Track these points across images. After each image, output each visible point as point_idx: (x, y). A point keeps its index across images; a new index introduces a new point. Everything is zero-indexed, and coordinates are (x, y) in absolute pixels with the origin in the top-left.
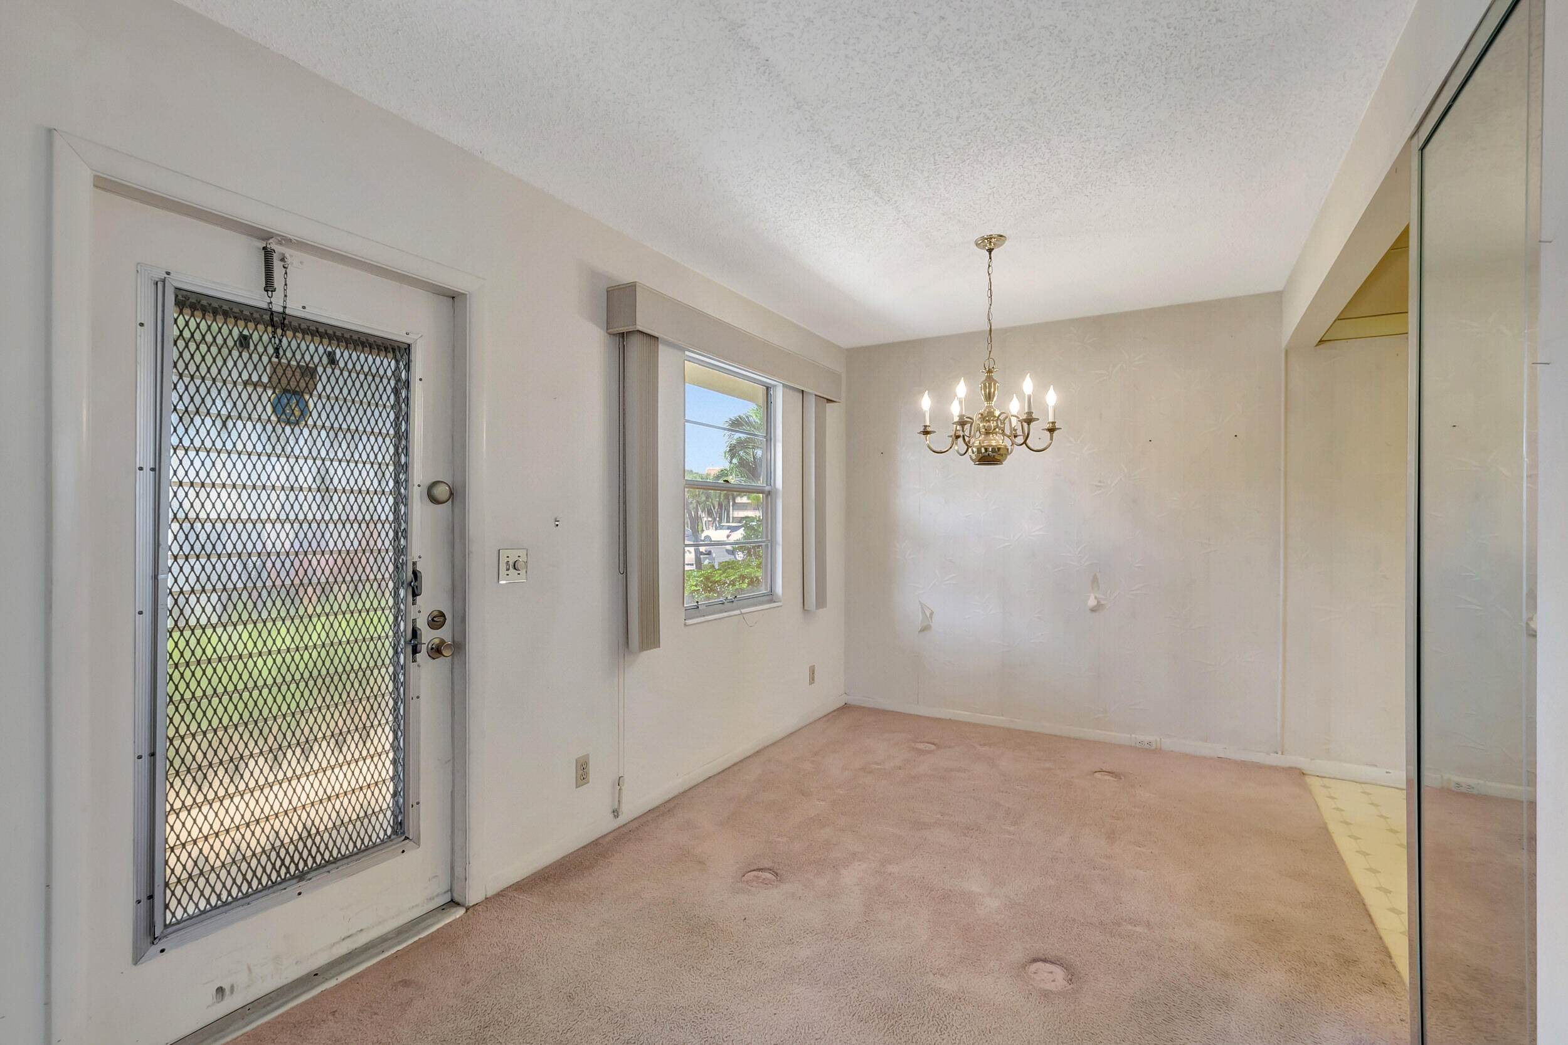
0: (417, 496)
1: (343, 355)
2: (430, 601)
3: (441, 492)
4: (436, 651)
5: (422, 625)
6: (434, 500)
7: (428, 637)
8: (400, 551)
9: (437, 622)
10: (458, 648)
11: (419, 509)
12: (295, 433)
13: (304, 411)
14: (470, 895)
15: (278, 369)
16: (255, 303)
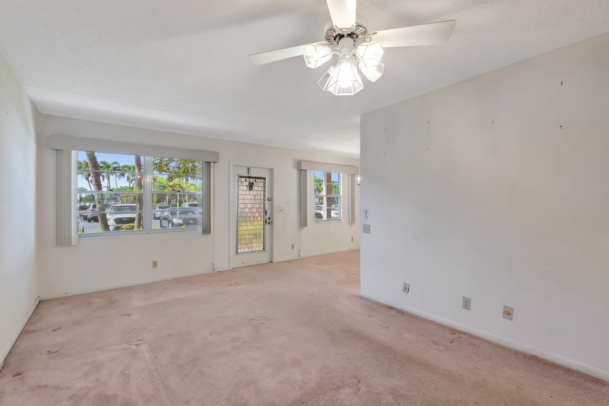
0: (266, 199)
1: (257, 180)
3: (270, 199)
5: (267, 219)
7: (268, 221)
8: (264, 208)
9: (269, 219)
10: (272, 223)
11: (267, 201)
12: (251, 192)
13: (252, 188)
14: (274, 261)
15: (250, 183)
16: (247, 175)
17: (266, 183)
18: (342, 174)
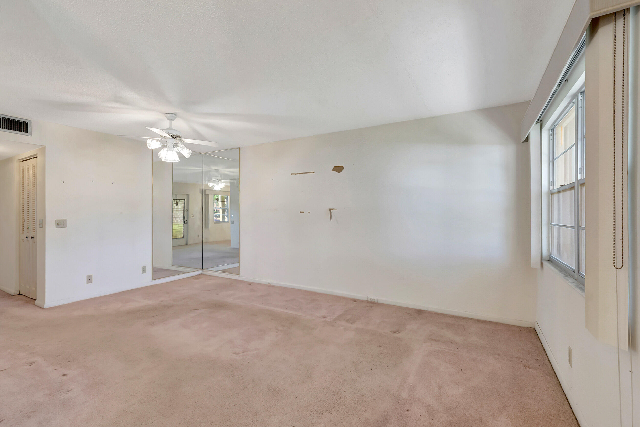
0: (185, 211)
1: (180, 200)
2: (185, 219)
3: (187, 210)
4: (186, 223)
5: (185, 221)
6: (186, 211)
8: (184, 215)
9: (186, 221)
10: (188, 223)
11: (185, 212)
12: (177, 206)
13: (178, 205)
14: (188, 244)
15: (176, 202)
16: (175, 198)
17: (185, 202)
18: (229, 196)
